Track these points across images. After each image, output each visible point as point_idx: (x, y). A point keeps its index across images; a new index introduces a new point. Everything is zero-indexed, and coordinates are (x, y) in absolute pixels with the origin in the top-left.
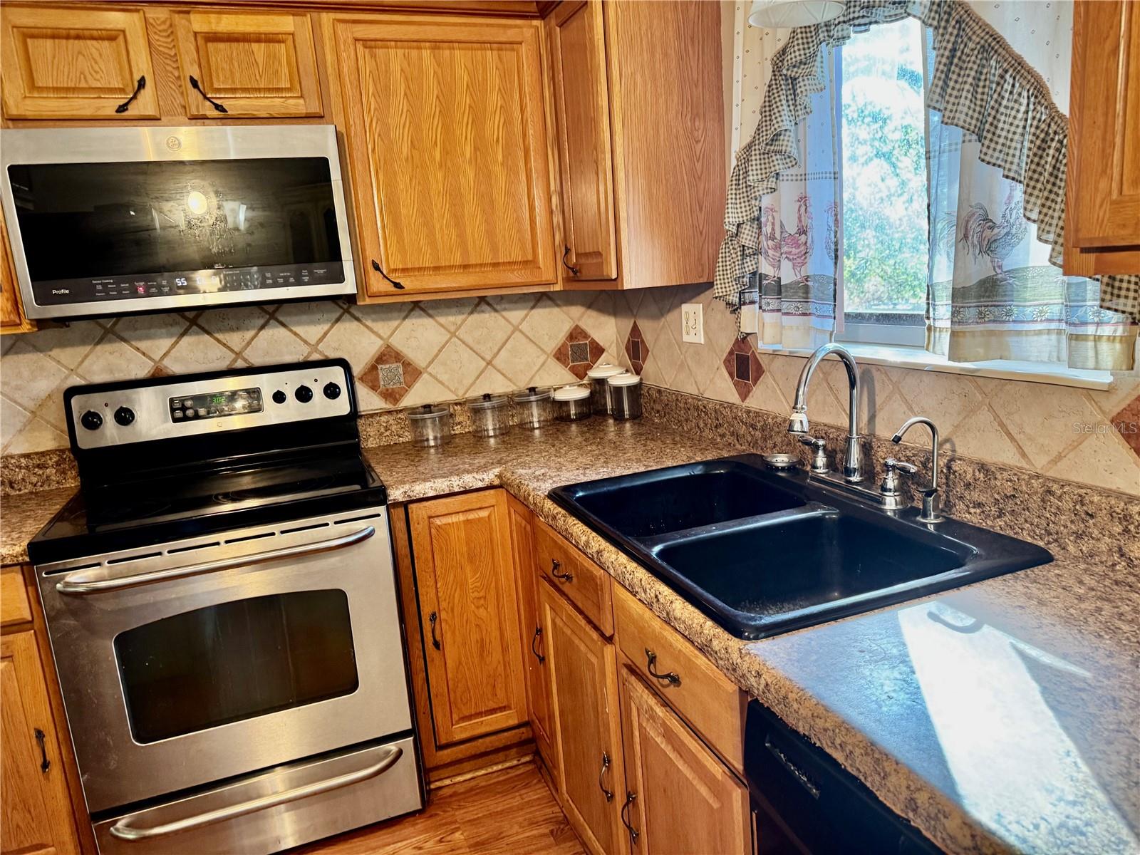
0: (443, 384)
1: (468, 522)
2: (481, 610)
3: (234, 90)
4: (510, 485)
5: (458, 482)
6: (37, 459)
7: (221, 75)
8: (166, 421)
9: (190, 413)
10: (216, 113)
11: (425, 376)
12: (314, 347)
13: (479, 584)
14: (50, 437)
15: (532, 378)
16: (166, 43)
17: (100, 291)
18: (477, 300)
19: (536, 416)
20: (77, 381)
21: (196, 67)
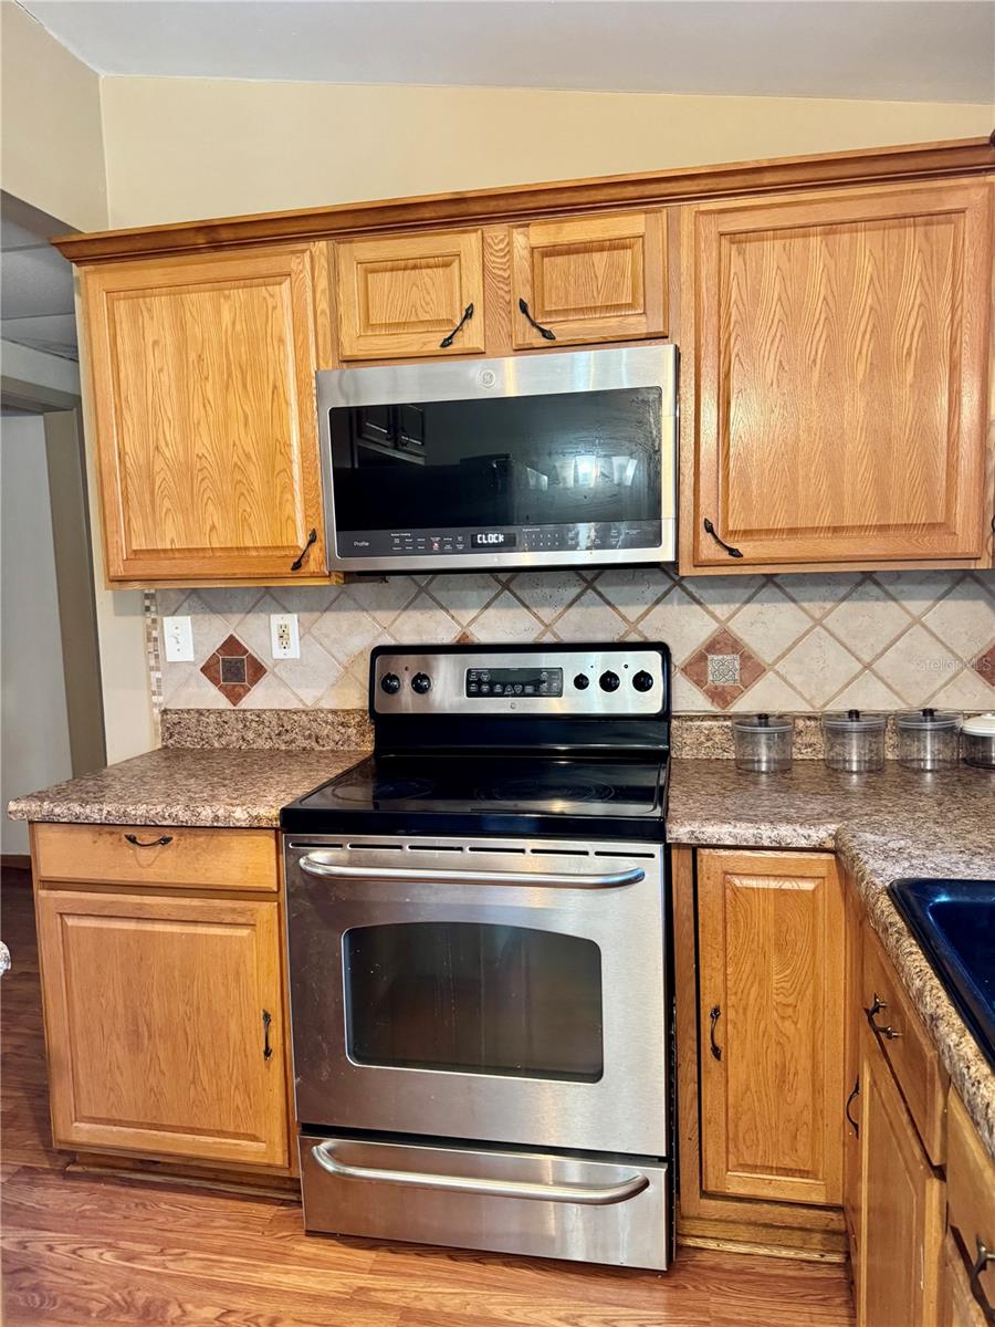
0: (794, 689)
1: (781, 892)
2: (788, 1023)
3: (566, 311)
4: (843, 853)
5: (769, 833)
6: (341, 717)
7: (554, 295)
8: (460, 694)
9: (485, 688)
10: (544, 342)
11: (770, 675)
12: (634, 626)
13: (787, 985)
14: (358, 696)
15: (933, 696)
16: (501, 263)
17: (397, 545)
18: (861, 576)
19: (929, 751)
20: (388, 641)
21: (528, 288)
